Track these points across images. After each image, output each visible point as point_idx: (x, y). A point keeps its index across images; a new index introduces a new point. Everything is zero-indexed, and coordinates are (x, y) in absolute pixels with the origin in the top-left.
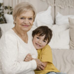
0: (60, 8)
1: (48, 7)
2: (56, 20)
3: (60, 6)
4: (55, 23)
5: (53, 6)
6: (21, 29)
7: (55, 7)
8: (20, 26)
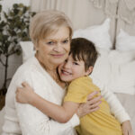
0: (126, 22)
1: (105, 19)
2: (117, 42)
3: (126, 19)
4: (114, 48)
5: (114, 17)
6: (50, 62)
7: (116, 20)
8: (48, 56)
